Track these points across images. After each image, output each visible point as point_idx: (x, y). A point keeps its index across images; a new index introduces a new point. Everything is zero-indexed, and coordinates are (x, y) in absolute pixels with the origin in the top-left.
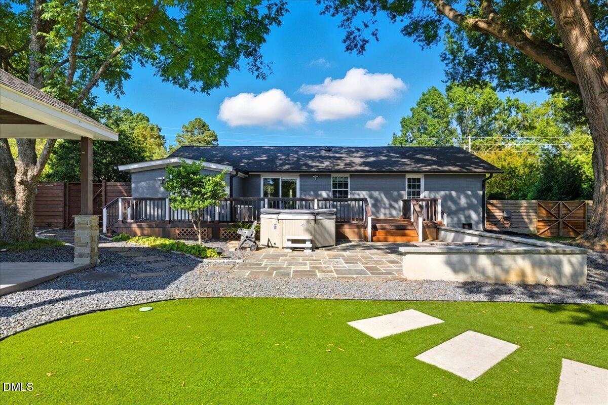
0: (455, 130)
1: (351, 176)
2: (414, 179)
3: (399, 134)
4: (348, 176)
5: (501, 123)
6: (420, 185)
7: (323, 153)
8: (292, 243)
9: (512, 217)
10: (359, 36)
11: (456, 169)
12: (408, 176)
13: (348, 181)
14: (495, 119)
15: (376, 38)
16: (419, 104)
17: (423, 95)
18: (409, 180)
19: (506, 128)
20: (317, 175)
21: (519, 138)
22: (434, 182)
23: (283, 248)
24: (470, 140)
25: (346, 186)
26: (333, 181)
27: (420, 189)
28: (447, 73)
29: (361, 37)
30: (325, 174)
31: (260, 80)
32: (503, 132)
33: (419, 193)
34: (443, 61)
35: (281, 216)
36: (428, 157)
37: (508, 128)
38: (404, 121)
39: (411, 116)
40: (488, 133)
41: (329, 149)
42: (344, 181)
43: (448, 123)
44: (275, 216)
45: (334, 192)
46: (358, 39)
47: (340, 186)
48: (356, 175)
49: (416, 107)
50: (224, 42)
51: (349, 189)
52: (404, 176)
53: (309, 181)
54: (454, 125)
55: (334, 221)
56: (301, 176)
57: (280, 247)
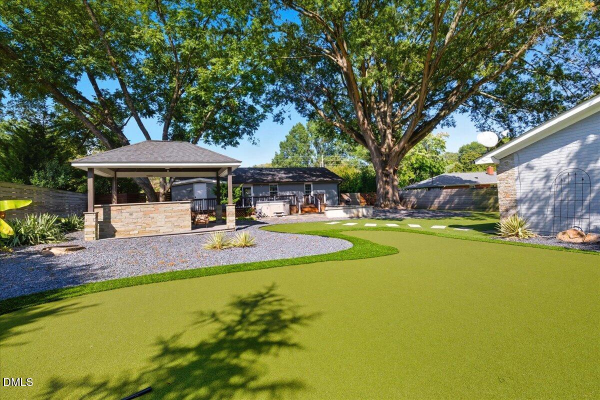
0: (313, 151)
1: (279, 184)
2: (308, 185)
3: (279, 153)
4: (277, 184)
5: (338, 147)
9: (350, 201)
11: (326, 179)
13: (277, 187)
16: (291, 133)
17: (294, 127)
18: (306, 185)
19: (341, 150)
21: (348, 156)
23: (272, 217)
24: (322, 158)
25: (276, 190)
26: (270, 187)
27: (311, 189)
31: (254, 145)
32: (340, 153)
33: (310, 192)
35: (270, 204)
37: (343, 150)
38: (281, 144)
39: (286, 140)
40: (332, 153)
42: (275, 187)
43: (309, 146)
44: (268, 204)
47: (274, 190)
48: (281, 184)
49: (288, 134)
50: (247, 135)
51: (278, 191)
52: (304, 184)
53: (258, 188)
54: (313, 148)
55: (289, 205)
57: (270, 217)
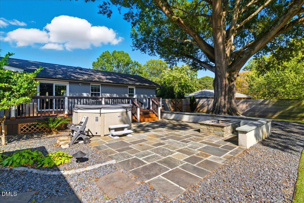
1: (102, 85)
2: (131, 88)
4: (100, 85)
6: (133, 91)
7: (78, 70)
8: (115, 131)
9: (165, 106)
10: (109, 8)
11: (147, 85)
12: (129, 87)
13: (100, 88)
14: (130, 68)
15: (120, 12)
18: (129, 89)
20: (81, 83)
22: (139, 90)
23: (105, 135)
25: (99, 91)
26: (91, 88)
27: (133, 93)
28: (133, 43)
29: (109, 9)
30: (86, 83)
33: (133, 96)
34: (131, 37)
35: (103, 111)
36: (132, 79)
38: (94, 63)
39: (97, 61)
41: (81, 69)
42: (98, 88)
45: (92, 94)
46: (108, 9)
47: (96, 91)
48: (104, 84)
49: (99, 57)
51: (100, 93)
52: (127, 87)
53: (76, 87)
56: (70, 83)
57: (102, 135)
